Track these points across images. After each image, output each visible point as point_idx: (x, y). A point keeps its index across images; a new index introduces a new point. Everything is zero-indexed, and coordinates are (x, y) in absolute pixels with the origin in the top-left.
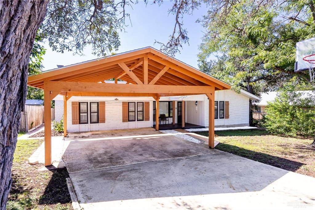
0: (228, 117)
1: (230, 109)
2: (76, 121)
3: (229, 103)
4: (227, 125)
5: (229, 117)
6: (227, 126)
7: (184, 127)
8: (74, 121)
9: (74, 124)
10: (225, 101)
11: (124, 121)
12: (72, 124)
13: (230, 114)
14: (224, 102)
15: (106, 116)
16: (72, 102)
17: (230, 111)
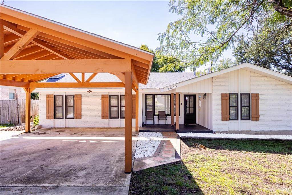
0: (257, 118)
1: (260, 105)
2: (51, 115)
3: (260, 96)
4: (256, 131)
5: (260, 118)
6: (256, 133)
7: (178, 130)
8: (48, 115)
9: (48, 119)
10: (252, 92)
11: (104, 117)
12: (47, 119)
13: (260, 113)
14: (250, 94)
15: (83, 111)
16: (47, 95)
17: (261, 109)
